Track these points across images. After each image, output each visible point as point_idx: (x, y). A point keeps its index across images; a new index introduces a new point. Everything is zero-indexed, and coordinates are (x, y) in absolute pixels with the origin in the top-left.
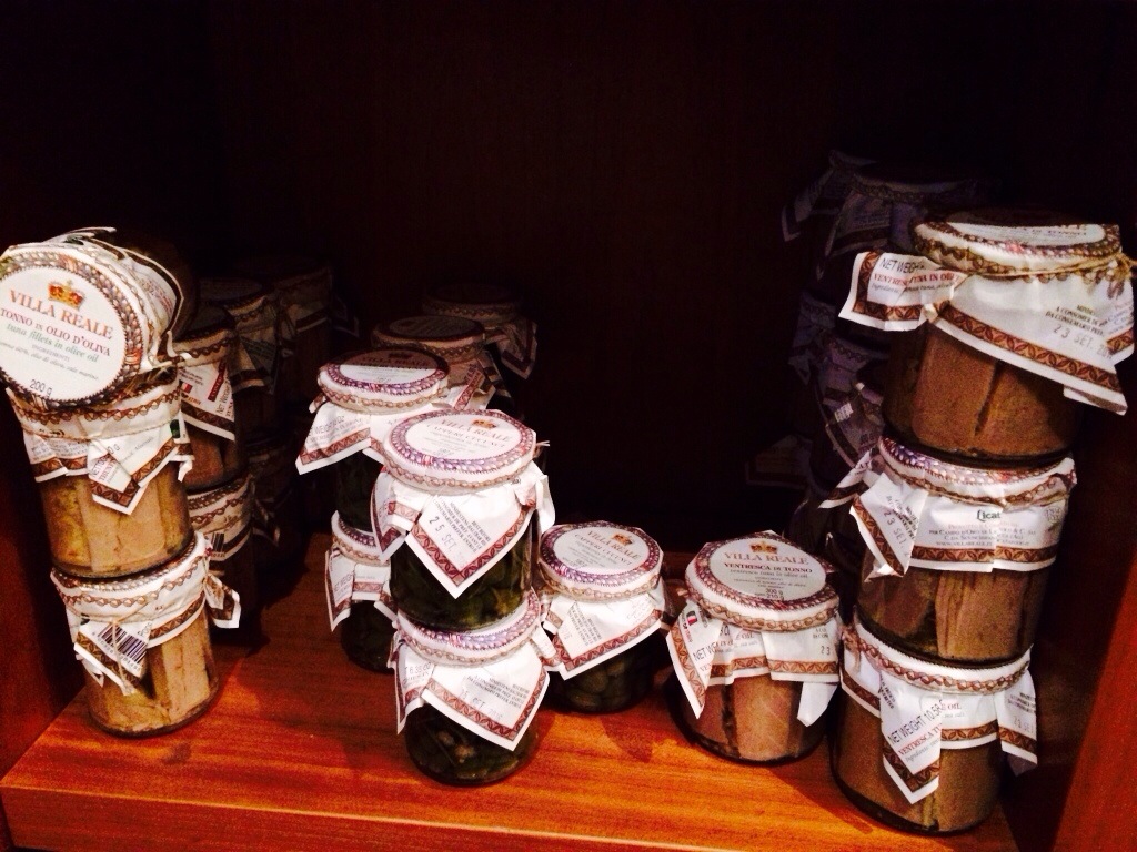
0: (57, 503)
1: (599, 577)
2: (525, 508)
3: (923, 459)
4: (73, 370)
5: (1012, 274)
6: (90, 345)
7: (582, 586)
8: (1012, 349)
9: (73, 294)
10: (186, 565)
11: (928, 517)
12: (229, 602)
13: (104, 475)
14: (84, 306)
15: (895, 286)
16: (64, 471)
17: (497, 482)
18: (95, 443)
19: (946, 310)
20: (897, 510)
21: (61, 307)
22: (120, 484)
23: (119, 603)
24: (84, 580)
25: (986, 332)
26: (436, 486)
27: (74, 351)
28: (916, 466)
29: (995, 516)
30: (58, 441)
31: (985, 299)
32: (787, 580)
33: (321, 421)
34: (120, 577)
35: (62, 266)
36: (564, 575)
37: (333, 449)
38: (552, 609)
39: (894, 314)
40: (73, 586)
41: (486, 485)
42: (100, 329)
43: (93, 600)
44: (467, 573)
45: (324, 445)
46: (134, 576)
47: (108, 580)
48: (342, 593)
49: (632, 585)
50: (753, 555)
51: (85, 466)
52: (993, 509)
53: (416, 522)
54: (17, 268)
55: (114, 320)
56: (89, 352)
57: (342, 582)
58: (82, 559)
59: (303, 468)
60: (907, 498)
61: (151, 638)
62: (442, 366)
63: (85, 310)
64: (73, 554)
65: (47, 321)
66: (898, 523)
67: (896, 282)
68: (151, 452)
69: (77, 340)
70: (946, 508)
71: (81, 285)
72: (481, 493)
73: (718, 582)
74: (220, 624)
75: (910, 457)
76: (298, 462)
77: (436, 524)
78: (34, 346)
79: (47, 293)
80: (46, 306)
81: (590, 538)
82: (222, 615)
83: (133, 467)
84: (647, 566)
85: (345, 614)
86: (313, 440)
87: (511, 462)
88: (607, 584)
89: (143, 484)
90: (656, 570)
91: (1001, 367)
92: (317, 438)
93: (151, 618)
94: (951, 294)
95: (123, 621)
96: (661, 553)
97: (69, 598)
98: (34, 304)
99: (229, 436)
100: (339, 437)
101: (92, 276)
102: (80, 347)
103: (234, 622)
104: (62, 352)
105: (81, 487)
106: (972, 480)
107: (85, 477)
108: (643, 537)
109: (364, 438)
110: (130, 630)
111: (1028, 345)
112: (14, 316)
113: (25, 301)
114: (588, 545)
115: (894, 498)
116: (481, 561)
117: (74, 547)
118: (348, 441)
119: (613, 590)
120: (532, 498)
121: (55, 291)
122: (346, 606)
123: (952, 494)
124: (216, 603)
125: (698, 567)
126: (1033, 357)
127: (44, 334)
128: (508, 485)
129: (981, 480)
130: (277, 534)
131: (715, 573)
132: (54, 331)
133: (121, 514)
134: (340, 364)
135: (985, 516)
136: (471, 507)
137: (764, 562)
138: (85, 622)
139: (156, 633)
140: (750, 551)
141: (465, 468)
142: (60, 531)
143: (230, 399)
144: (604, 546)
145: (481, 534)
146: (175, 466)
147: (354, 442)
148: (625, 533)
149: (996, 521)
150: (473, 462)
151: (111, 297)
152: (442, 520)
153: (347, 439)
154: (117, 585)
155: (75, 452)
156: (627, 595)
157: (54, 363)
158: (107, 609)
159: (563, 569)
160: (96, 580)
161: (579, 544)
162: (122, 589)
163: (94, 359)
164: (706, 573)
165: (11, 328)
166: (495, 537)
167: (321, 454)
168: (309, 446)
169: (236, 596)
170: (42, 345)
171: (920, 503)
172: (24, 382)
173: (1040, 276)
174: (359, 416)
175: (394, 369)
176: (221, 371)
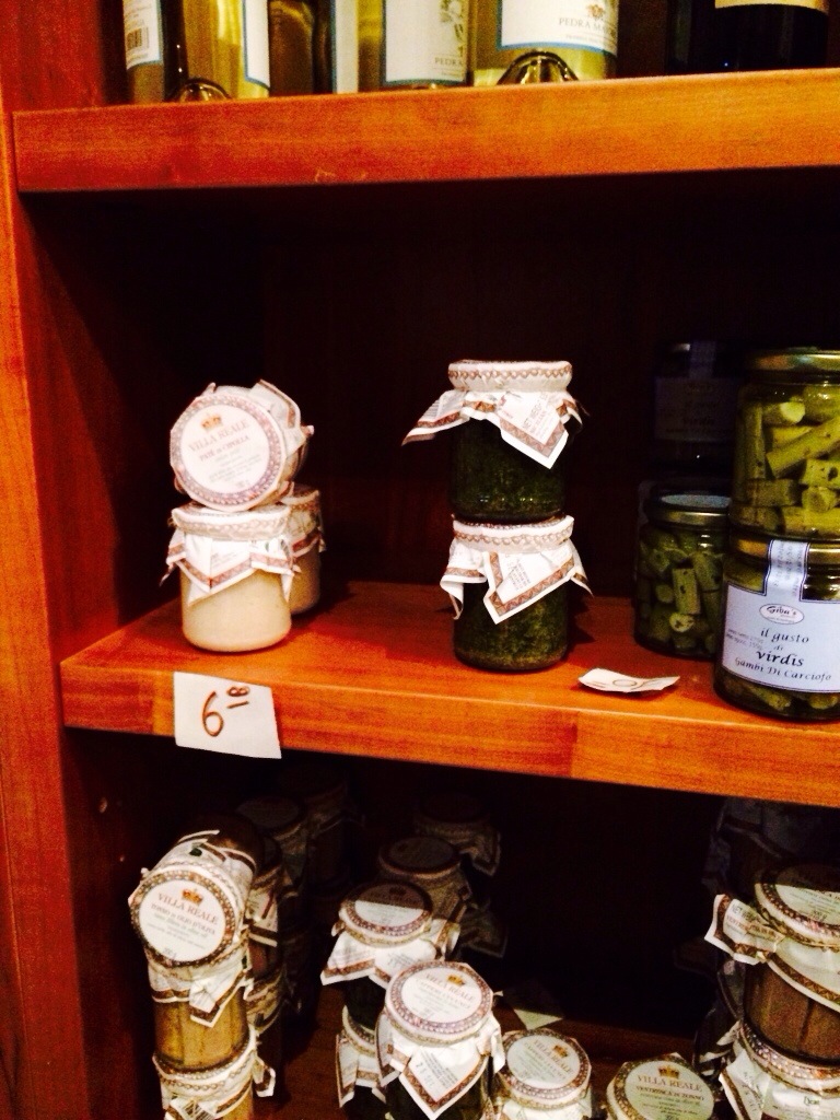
0: (165, 1016)
1: (541, 1091)
2: (483, 1057)
3: (767, 1051)
4: (191, 942)
5: (813, 944)
6: (203, 928)
7: (527, 1098)
8: (818, 992)
9: (197, 897)
10: (243, 1057)
11: (770, 1093)
12: (267, 1076)
13: (199, 1002)
14: (203, 904)
15: (739, 929)
16: (175, 999)
17: (463, 1039)
18: (197, 982)
19: (774, 957)
20: (750, 1086)
21: (188, 904)
22: (208, 1007)
23: (200, 1088)
24: (177, 1070)
25: (799, 978)
26: (421, 1040)
27: (192, 931)
28: (761, 1056)
29: (816, 1103)
30: (173, 979)
31: (798, 956)
32: (682, 1106)
33: (340, 946)
34: (202, 1069)
35: (192, 879)
36: (514, 1086)
37: (347, 970)
38: (505, 1111)
39: (740, 949)
40: (169, 1073)
41: (456, 1042)
42: (211, 918)
43: (183, 1085)
44: (441, 1102)
45: (341, 966)
46: (210, 1068)
47: (193, 1071)
48: (349, 1079)
49: (564, 1100)
50: (660, 1079)
51: (188, 996)
52: (814, 1098)
53: (407, 1065)
54: (165, 880)
55: (219, 912)
56: (202, 932)
57: (349, 1068)
58: (176, 1054)
59: (326, 980)
60: (757, 1077)
61: (218, 1112)
62: (428, 906)
63: (203, 907)
64: (170, 1049)
65: (178, 912)
66: (751, 1096)
67: (741, 925)
68: (229, 984)
69: (195, 924)
70: (783, 1091)
71: (202, 891)
72: (452, 1046)
73: (629, 1106)
74: (261, 1094)
75: (760, 1048)
76: (323, 976)
77: (421, 1068)
78: (170, 928)
79: (181, 895)
80: (179, 904)
81: (534, 1047)
82: (262, 1087)
83: (217, 996)
84: (577, 1083)
85: (350, 1096)
86: (334, 960)
87: (474, 1025)
88: (546, 1098)
89: (222, 1007)
90: (584, 1085)
91: (812, 1002)
92: (337, 959)
93: (219, 1098)
94: (775, 948)
95: (201, 1100)
96: (590, 1068)
97: (165, 1080)
98: (173, 902)
99: (273, 943)
100: (353, 963)
101: (208, 885)
102: (197, 929)
103: (269, 1092)
104: (186, 931)
105: (183, 1008)
106: (799, 1075)
107: (188, 1003)
108: (577, 1049)
109: (371, 966)
110: (204, 1107)
111: (827, 991)
112: (160, 909)
113: (167, 900)
114: (533, 1055)
115: (749, 1075)
116: (452, 1094)
117: (172, 1046)
118: (358, 967)
119: (550, 1103)
120: (488, 1050)
121: (186, 894)
122: (351, 1089)
123: (786, 1082)
124: (259, 1080)
125: (616, 1087)
126: (831, 1000)
127: (176, 919)
128: (472, 1040)
129: (805, 1076)
130: (299, 1006)
131: (628, 1097)
132: (182, 919)
133: (206, 1028)
134: (355, 900)
135: (810, 1102)
136: (444, 1056)
137: (667, 1087)
138: (174, 1098)
139: (221, 1109)
140: (657, 1073)
141: (442, 1030)
142: (164, 1034)
143: (275, 916)
144: (546, 1058)
145: (452, 1077)
146: (242, 989)
147: (363, 968)
148: (563, 1044)
149: (817, 1107)
150: (448, 1025)
151: (220, 898)
152: (425, 1065)
153: (358, 965)
154: (198, 1075)
155: (182, 987)
156: (561, 1106)
157: (180, 938)
158: (191, 1091)
159: (513, 1080)
160: (186, 1071)
161: (527, 1054)
162: (202, 1078)
163: (205, 936)
164: (621, 1095)
165: (158, 916)
166: (461, 1078)
167: (338, 971)
168: (331, 965)
169: (273, 1073)
170: (175, 927)
171: (766, 1084)
172: (160, 949)
173: (832, 948)
174: (368, 948)
175: (393, 907)
176: (271, 896)
